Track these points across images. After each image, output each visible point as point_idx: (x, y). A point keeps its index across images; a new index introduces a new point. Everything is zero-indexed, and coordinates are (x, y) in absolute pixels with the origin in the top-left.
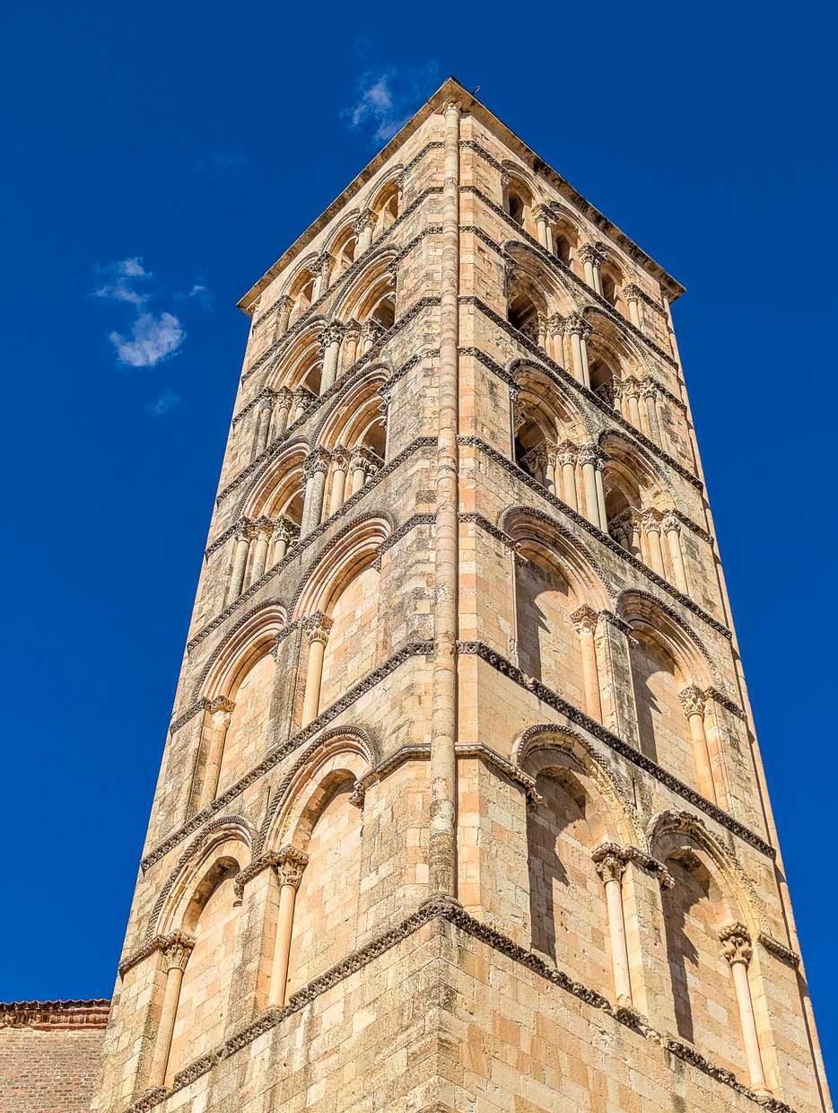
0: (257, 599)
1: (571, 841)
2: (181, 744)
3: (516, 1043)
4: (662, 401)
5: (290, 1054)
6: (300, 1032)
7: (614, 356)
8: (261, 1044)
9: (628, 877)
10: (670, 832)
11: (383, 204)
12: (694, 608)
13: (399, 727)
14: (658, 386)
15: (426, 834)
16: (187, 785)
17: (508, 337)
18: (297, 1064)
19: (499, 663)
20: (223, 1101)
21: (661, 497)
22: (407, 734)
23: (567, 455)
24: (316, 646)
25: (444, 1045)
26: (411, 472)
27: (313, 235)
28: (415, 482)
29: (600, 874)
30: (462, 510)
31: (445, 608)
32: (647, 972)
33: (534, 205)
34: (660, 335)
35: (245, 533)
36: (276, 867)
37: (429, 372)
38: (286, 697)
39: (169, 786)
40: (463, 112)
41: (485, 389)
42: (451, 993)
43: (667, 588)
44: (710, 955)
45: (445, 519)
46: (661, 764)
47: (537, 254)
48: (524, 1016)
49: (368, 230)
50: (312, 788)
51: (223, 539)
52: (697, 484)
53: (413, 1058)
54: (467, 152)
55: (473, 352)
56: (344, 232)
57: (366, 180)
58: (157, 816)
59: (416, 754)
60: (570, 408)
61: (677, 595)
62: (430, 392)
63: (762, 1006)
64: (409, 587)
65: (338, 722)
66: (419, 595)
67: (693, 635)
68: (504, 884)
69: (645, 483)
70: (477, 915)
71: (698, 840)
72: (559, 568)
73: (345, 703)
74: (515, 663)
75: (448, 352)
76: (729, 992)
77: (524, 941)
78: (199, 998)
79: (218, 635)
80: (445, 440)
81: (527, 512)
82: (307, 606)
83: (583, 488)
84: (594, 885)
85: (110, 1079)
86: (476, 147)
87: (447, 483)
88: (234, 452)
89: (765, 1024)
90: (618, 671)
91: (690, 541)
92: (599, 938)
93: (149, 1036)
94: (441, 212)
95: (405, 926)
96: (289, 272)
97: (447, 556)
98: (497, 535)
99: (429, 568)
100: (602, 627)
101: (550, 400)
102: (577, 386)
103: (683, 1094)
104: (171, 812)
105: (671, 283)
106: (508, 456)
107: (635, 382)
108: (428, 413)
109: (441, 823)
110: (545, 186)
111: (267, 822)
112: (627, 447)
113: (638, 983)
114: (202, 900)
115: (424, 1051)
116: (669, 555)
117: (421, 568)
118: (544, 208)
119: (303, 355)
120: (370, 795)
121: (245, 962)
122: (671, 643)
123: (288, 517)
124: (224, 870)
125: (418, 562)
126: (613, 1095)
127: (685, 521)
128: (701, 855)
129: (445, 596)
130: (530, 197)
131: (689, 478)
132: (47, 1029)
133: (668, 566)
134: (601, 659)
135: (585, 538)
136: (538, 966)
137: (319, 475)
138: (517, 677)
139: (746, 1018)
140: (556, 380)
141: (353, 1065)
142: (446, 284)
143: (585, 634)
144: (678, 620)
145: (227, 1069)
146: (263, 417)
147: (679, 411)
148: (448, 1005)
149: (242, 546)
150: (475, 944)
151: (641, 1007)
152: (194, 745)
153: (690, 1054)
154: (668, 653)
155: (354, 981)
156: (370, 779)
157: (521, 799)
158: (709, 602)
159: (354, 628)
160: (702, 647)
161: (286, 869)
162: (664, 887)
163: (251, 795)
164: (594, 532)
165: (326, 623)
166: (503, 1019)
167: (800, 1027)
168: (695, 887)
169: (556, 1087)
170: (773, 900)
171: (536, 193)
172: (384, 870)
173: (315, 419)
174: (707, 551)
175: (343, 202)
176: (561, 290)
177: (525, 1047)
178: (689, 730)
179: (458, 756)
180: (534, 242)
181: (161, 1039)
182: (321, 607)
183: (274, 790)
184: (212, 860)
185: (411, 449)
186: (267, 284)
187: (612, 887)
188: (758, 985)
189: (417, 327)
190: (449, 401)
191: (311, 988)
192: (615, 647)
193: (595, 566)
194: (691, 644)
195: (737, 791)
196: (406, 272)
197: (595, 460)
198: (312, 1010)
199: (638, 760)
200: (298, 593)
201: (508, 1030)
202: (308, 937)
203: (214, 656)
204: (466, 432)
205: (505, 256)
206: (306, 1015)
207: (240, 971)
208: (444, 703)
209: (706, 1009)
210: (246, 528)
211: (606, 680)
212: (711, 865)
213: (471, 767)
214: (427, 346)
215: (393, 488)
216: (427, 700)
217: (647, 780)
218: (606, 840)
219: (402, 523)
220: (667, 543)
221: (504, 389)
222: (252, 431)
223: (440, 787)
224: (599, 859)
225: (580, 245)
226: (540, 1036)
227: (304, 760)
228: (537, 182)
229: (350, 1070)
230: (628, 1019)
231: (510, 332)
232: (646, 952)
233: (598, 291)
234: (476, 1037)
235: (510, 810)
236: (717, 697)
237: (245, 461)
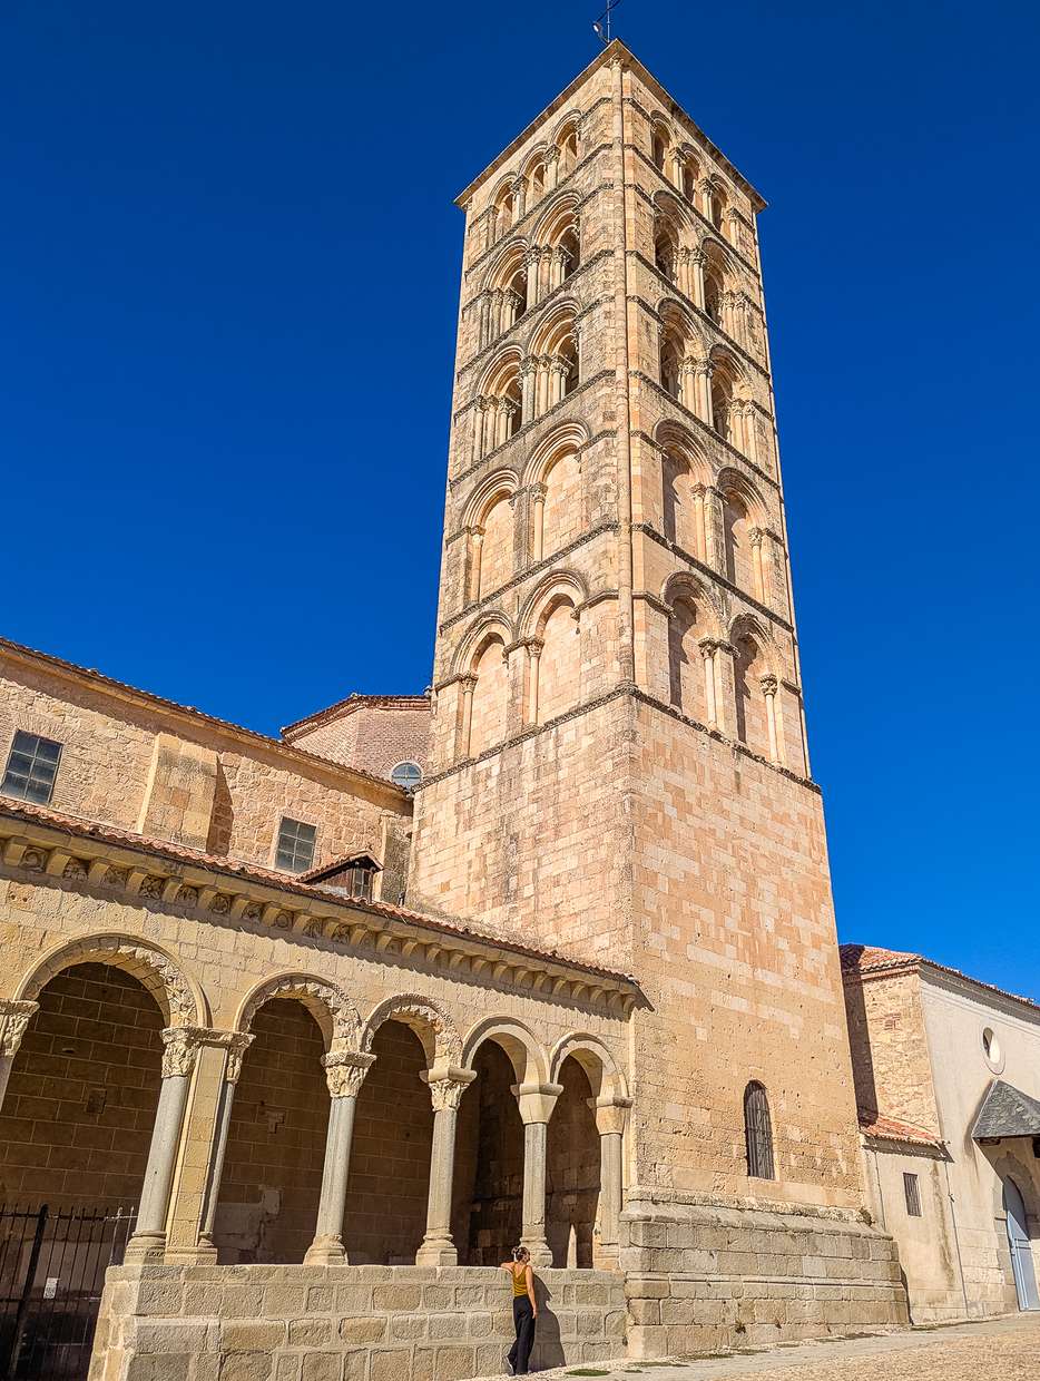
0: (495, 463)
1: (690, 637)
2: (454, 553)
3: (663, 755)
4: (749, 310)
5: (546, 752)
6: (551, 742)
7: (719, 273)
8: (529, 744)
9: (717, 656)
10: (740, 626)
11: (564, 139)
12: (760, 473)
13: (600, 577)
14: (747, 298)
15: (617, 644)
16: (462, 582)
17: (656, 279)
18: (551, 757)
19: (654, 536)
20: (509, 770)
21: (745, 389)
22: (605, 582)
23: (690, 366)
24: (539, 504)
25: (632, 760)
26: (599, 394)
27: (511, 154)
28: (602, 402)
29: (703, 654)
30: (632, 429)
31: (624, 500)
32: (726, 709)
33: (671, 147)
34: (749, 251)
35: (481, 406)
36: (527, 645)
37: (608, 315)
38: (523, 538)
39: (449, 580)
40: (624, 68)
41: (643, 329)
42: (635, 733)
43: (746, 461)
44: (755, 690)
45: (622, 436)
46: (738, 585)
47: (674, 198)
48: (667, 741)
49: (554, 163)
50: (545, 601)
51: (466, 408)
52: (767, 376)
53: (616, 765)
54: (628, 107)
55: (636, 299)
56: (535, 157)
57: (551, 114)
58: (444, 599)
59: (610, 596)
60: (693, 330)
61: (751, 466)
62: (610, 332)
63: (780, 717)
64: (602, 482)
65: (558, 565)
66: (607, 489)
67: (758, 493)
68: (658, 671)
69: (735, 379)
70: (645, 690)
71: (754, 628)
72: (685, 457)
73: (564, 553)
74: (662, 534)
75: (620, 299)
76: (764, 710)
77: (667, 702)
78: (485, 709)
79: (471, 482)
80: (620, 375)
81: (669, 422)
82: (532, 477)
83: (699, 392)
84: (699, 661)
85: (438, 748)
86: (634, 104)
87: (622, 408)
88: (465, 336)
89: (780, 727)
90: (717, 527)
91: (760, 422)
92: (701, 690)
93: (459, 728)
94: (611, 169)
95: (609, 696)
96: (492, 182)
97: (624, 464)
98: (652, 444)
99: (613, 470)
100: (708, 496)
101: (681, 324)
102: (698, 312)
103: (739, 771)
104: (454, 597)
105: (758, 199)
106: (657, 382)
107: (732, 294)
108: (608, 349)
109: (626, 640)
110: (679, 128)
111: (520, 619)
112: (725, 354)
113: (721, 715)
114: (480, 654)
115: (623, 762)
116: (747, 432)
117: (608, 469)
118: (678, 150)
119: (510, 263)
120: (583, 615)
121: (514, 698)
122: (746, 499)
123: (508, 396)
124: (493, 639)
125: (606, 465)
126: (707, 775)
127: (758, 407)
128: (755, 636)
129: (624, 492)
130: (669, 139)
131: (762, 372)
132: (387, 710)
133: (746, 441)
134: (707, 518)
135: (701, 434)
136: (673, 714)
137: (532, 374)
138: (663, 543)
139: (771, 724)
140: (685, 310)
141: (583, 763)
142: (617, 239)
143: (698, 501)
144: (751, 484)
145: (510, 753)
146: (485, 310)
147: (758, 316)
148: (633, 740)
149: (479, 416)
150: (644, 706)
151: (722, 729)
152: (463, 556)
153: (744, 750)
154: (743, 505)
155: (581, 720)
156: (582, 607)
157: (665, 620)
158: (769, 466)
159: (563, 496)
160: (762, 499)
161: (533, 648)
162: (735, 659)
163: (507, 598)
164: (706, 428)
165: (544, 489)
166: (658, 743)
167: (797, 729)
168: (750, 654)
169: (682, 774)
170: (790, 658)
171: (672, 136)
172: (595, 662)
173: (526, 328)
174: (769, 425)
175: (534, 130)
176: (688, 227)
177: (668, 757)
178: (751, 555)
179: (634, 598)
180: (672, 187)
181: (465, 730)
182: (540, 478)
183: (522, 600)
184: (484, 633)
185: (598, 377)
186: (476, 188)
187: (709, 662)
188: (778, 707)
189: (597, 274)
190: (622, 343)
191: (556, 720)
192: (716, 510)
193: (706, 455)
194: (756, 498)
195: (776, 594)
196: (587, 218)
197: (707, 371)
198: (557, 731)
199: (724, 584)
200: (526, 466)
201: (660, 749)
202: (548, 687)
203: (470, 497)
204: (633, 368)
205: (654, 206)
206: (554, 733)
207: (512, 701)
208: (625, 565)
209: (752, 721)
210: (482, 403)
211: (710, 533)
212: (759, 641)
213: (640, 604)
214: (606, 292)
215: (587, 403)
216: (615, 561)
217: (730, 596)
218: (706, 636)
219: (595, 434)
220: (746, 423)
221: (655, 325)
222: (478, 323)
223: (625, 618)
224: (702, 645)
225: (700, 178)
226: (675, 748)
227: (540, 585)
228: (675, 126)
229: (581, 765)
230: (716, 735)
231: (658, 275)
232: (725, 697)
233: (711, 221)
234: (646, 754)
235: (661, 627)
236: (769, 534)
237: (475, 348)
